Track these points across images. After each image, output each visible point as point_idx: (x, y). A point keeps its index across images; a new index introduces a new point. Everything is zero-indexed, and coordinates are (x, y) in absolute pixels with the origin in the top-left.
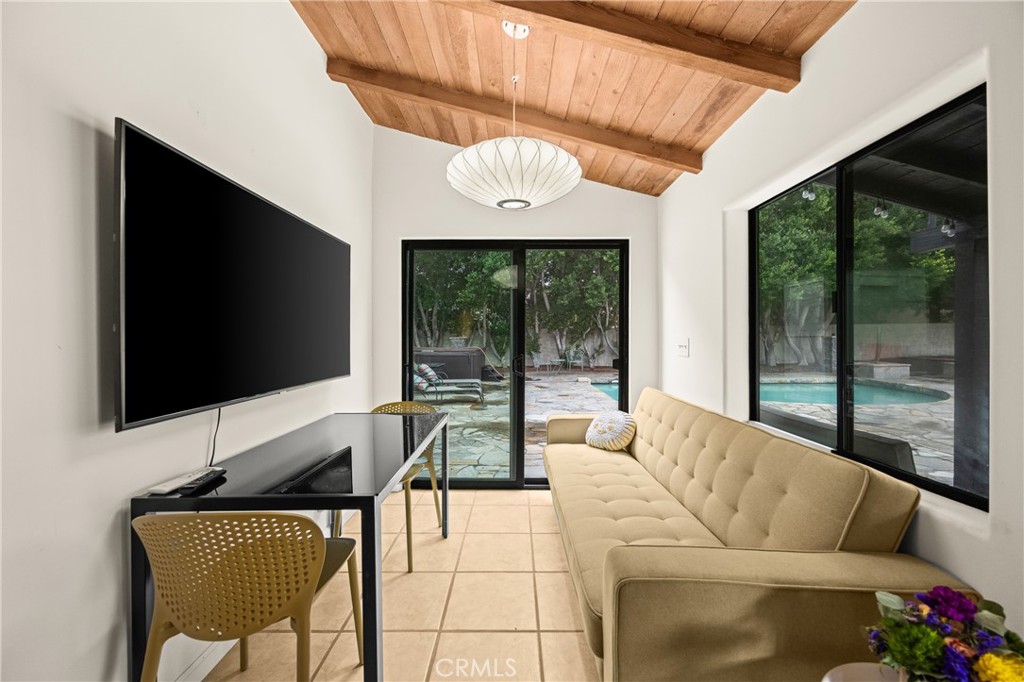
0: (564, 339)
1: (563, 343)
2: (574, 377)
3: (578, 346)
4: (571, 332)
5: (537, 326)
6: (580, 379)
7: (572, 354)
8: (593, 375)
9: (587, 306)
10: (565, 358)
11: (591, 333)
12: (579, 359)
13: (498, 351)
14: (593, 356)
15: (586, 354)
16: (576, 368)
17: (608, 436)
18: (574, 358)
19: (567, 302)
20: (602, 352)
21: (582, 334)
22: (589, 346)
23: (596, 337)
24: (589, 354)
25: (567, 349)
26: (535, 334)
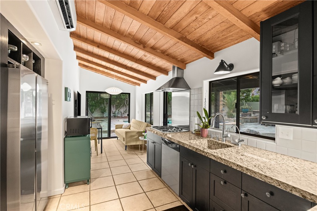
0: (114, 108)
1: (114, 109)
2: (118, 120)
3: (119, 110)
4: (116, 106)
5: (105, 103)
6: (120, 120)
7: (117, 113)
8: (123, 119)
9: (122, 98)
10: (115, 114)
11: (123, 106)
12: (119, 114)
13: (91, 112)
14: (123, 113)
15: (121, 113)
16: (119, 117)
17: (126, 127)
18: (118, 114)
19: (115, 97)
20: (126, 112)
21: (120, 106)
22: (122, 110)
23: (124, 107)
24: (122, 113)
25: (115, 111)
26: (104, 106)
